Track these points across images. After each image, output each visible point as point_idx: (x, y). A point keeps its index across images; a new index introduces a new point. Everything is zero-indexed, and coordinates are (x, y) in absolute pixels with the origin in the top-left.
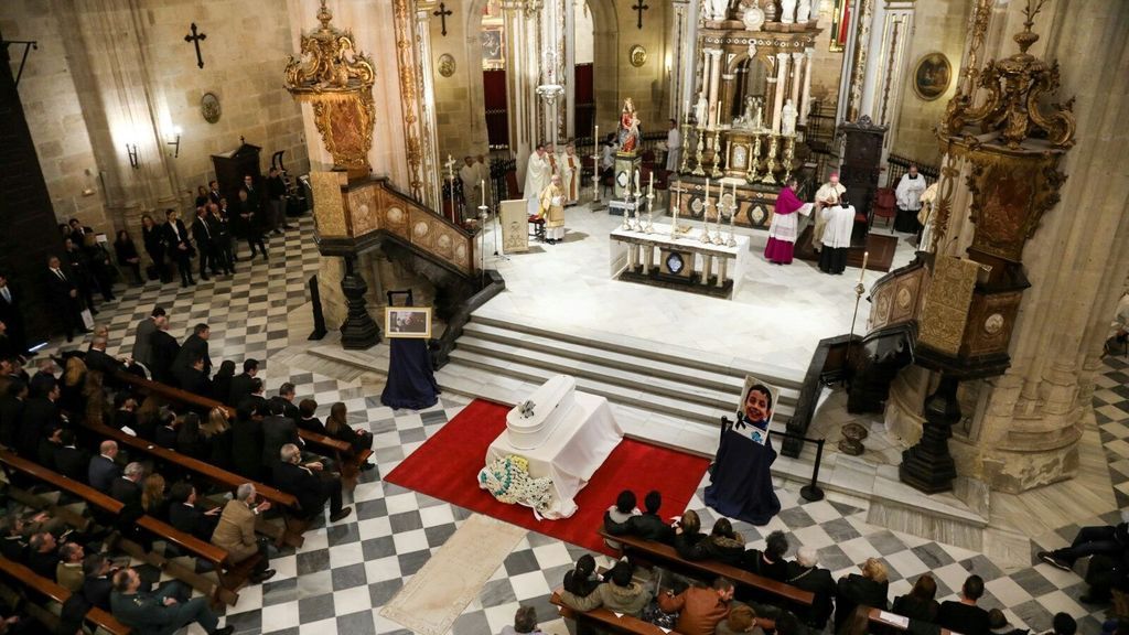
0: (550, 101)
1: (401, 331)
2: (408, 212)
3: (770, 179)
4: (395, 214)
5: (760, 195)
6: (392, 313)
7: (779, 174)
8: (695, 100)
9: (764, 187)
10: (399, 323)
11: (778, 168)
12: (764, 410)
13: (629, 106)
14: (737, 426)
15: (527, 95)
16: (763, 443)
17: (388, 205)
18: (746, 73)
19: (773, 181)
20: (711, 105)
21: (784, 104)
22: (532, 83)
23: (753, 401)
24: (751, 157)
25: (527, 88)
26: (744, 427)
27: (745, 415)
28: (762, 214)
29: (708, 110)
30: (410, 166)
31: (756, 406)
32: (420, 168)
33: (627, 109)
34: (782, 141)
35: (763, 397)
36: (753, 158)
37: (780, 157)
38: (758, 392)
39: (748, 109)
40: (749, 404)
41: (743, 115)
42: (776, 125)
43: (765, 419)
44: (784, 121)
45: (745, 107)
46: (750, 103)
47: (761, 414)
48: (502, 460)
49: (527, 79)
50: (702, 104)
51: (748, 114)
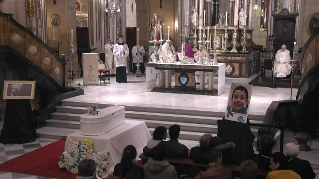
0: (112, 16)
1: (14, 95)
2: (25, 37)
3: (234, 50)
4: (17, 38)
5: (229, 58)
6: (9, 85)
7: (239, 49)
8: (191, 13)
9: (231, 54)
10: (13, 90)
11: (238, 46)
12: (244, 101)
13: (156, 17)
14: (228, 116)
15: (100, 14)
16: (245, 122)
17: (12, 31)
18: (218, 5)
19: (236, 52)
20: (200, 15)
21: (239, 11)
22: (103, 7)
23: (236, 98)
24: (223, 40)
25: (100, 10)
26: (232, 115)
27: (232, 107)
28: (231, 69)
29: (198, 18)
30: (28, 18)
31: (239, 99)
32: (34, 19)
33: (154, 19)
34: (240, 31)
35: (242, 93)
36: (224, 39)
37: (239, 40)
38: (239, 91)
39: (220, 20)
40: (234, 100)
41: (217, 23)
42: (236, 23)
43: (245, 106)
44: (240, 20)
45: (218, 19)
46: (221, 16)
47: (242, 104)
48: (75, 143)
49: (100, 5)
50: (195, 15)
51: (220, 23)
